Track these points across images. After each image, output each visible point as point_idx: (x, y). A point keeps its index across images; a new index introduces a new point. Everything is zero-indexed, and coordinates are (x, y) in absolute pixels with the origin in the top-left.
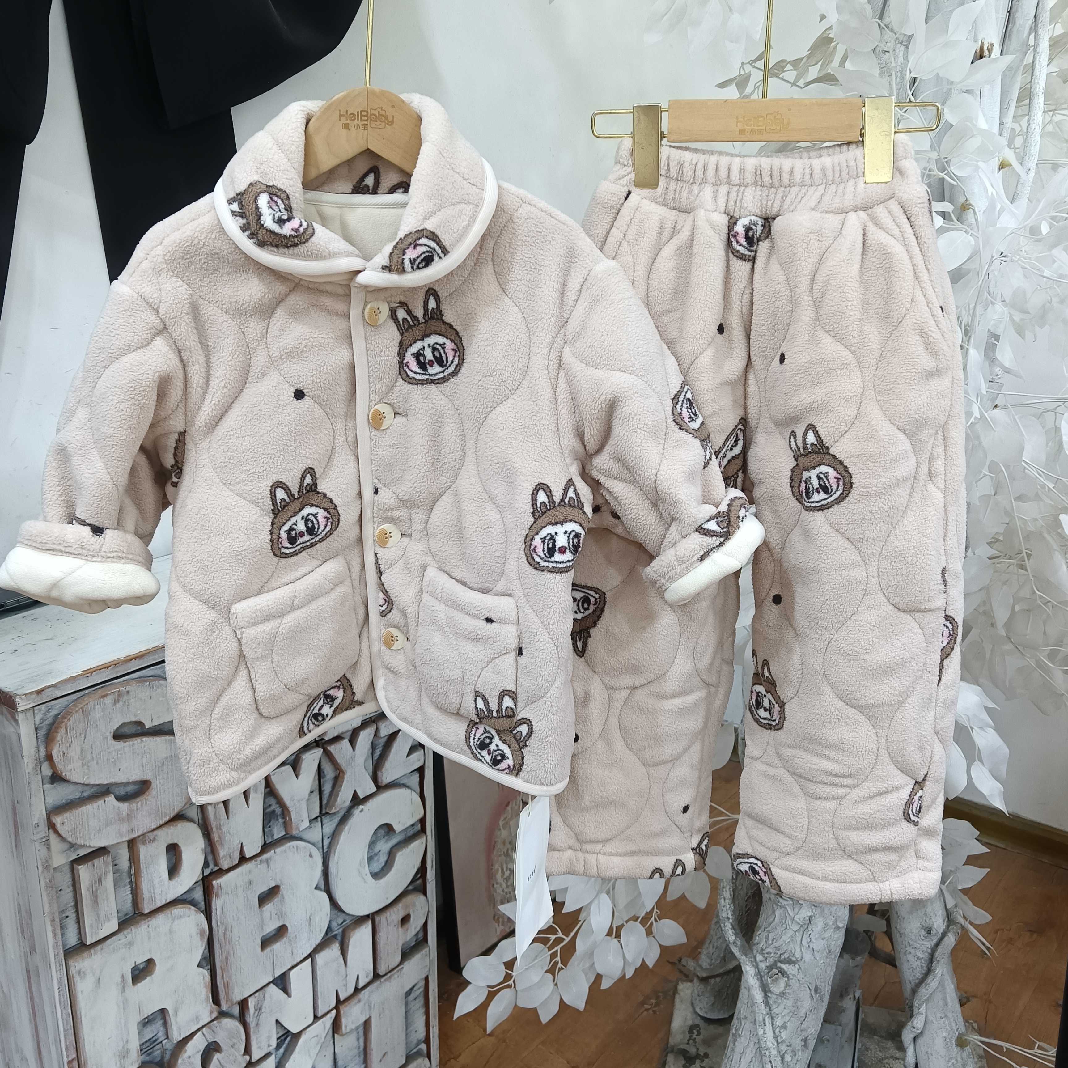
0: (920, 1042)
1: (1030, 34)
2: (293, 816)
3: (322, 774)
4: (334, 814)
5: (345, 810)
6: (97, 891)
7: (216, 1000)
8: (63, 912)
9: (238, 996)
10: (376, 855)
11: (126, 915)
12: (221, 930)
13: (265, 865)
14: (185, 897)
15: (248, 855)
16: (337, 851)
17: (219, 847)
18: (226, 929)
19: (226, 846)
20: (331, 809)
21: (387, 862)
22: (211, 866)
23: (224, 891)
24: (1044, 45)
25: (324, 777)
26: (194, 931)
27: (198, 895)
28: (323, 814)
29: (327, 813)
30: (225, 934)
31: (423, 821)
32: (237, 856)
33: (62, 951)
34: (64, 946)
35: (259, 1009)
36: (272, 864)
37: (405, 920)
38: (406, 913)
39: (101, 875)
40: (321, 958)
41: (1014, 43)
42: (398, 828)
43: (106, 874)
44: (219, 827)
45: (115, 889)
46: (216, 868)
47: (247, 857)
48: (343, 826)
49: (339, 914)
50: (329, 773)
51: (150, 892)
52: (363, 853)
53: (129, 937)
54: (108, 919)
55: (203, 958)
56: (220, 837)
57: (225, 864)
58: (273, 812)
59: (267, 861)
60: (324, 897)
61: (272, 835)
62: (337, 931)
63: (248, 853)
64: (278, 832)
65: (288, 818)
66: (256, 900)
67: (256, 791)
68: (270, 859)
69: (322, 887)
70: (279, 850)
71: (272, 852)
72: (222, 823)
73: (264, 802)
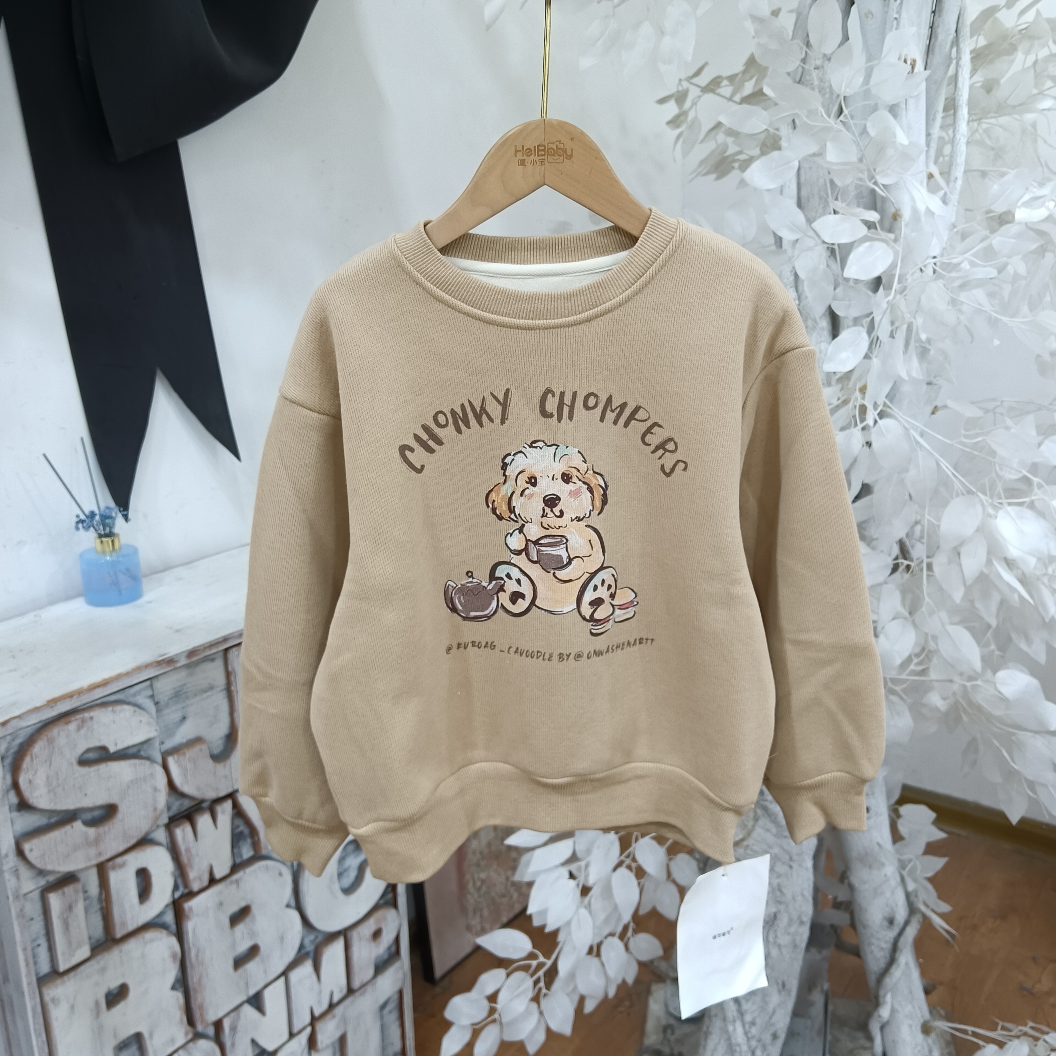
0: (887, 1030)
1: (952, 48)
6: (68, 918)
7: (191, 1022)
8: (34, 940)
9: (212, 1016)
10: (345, 871)
11: (98, 941)
12: (193, 953)
13: (235, 885)
14: (156, 920)
15: (218, 876)
17: (188, 870)
18: (198, 951)
19: (195, 869)
21: (356, 878)
22: (182, 888)
23: (195, 913)
24: (966, 58)
26: (166, 954)
27: (169, 918)
30: (197, 956)
32: (206, 877)
33: (34, 980)
34: (37, 974)
35: (234, 1029)
36: (242, 885)
37: (377, 934)
38: (378, 927)
39: (72, 902)
40: (294, 976)
41: (937, 58)
43: (76, 901)
44: (188, 850)
45: (86, 915)
46: (186, 891)
47: (217, 878)
49: (311, 931)
51: (121, 917)
52: (333, 868)
53: (102, 963)
54: (80, 946)
55: (177, 981)
56: (189, 860)
57: (196, 887)
58: (241, 833)
59: (237, 882)
60: (295, 915)
61: (241, 856)
62: (310, 948)
63: (218, 874)
64: (247, 852)
65: (256, 838)
66: (227, 922)
67: (223, 812)
68: (240, 879)
69: (293, 905)
70: (248, 870)
71: (242, 872)
72: (191, 845)
73: (232, 824)
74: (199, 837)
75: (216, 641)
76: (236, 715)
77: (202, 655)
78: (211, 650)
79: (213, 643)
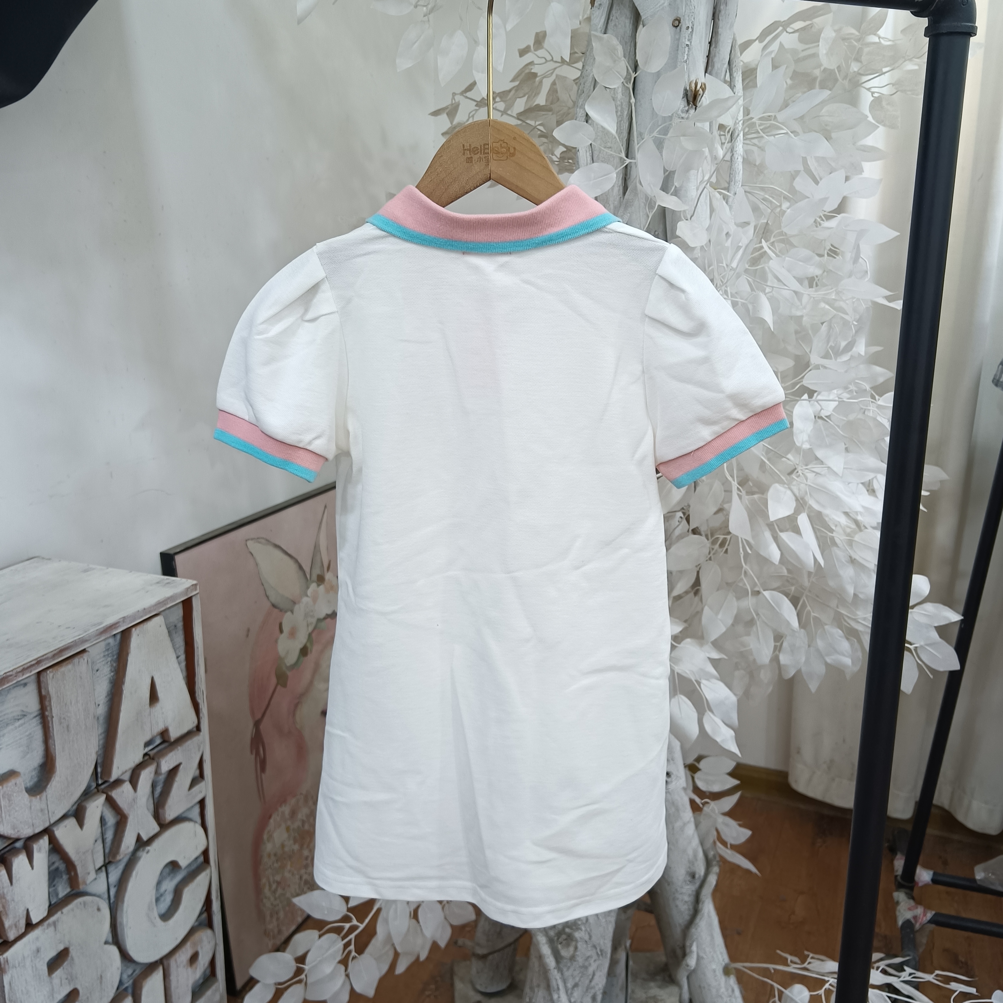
0: (693, 978)
2: (79, 869)
3: (104, 822)
4: (119, 861)
5: (130, 855)
10: (162, 895)
13: (52, 929)
15: (35, 920)
17: (4, 918)
19: (11, 916)
20: (116, 855)
21: (174, 900)
23: (11, 965)
25: (107, 824)
28: (108, 863)
29: (112, 861)
31: (206, 852)
32: (23, 923)
36: (60, 926)
37: (194, 958)
38: (195, 951)
42: (183, 863)
44: (3, 896)
47: (34, 923)
48: (130, 872)
49: (130, 964)
50: (111, 818)
52: (151, 895)
56: (4, 907)
57: (11, 936)
58: (57, 869)
59: (54, 924)
60: (114, 950)
61: (57, 895)
62: (128, 983)
63: (35, 919)
64: (63, 890)
65: (73, 874)
66: (45, 968)
67: (40, 850)
68: (58, 920)
69: (110, 940)
70: (65, 910)
71: (59, 913)
72: (5, 891)
73: (49, 861)
74: (14, 881)
75: (29, 665)
76: (51, 741)
77: (15, 682)
78: (23, 675)
79: (26, 666)
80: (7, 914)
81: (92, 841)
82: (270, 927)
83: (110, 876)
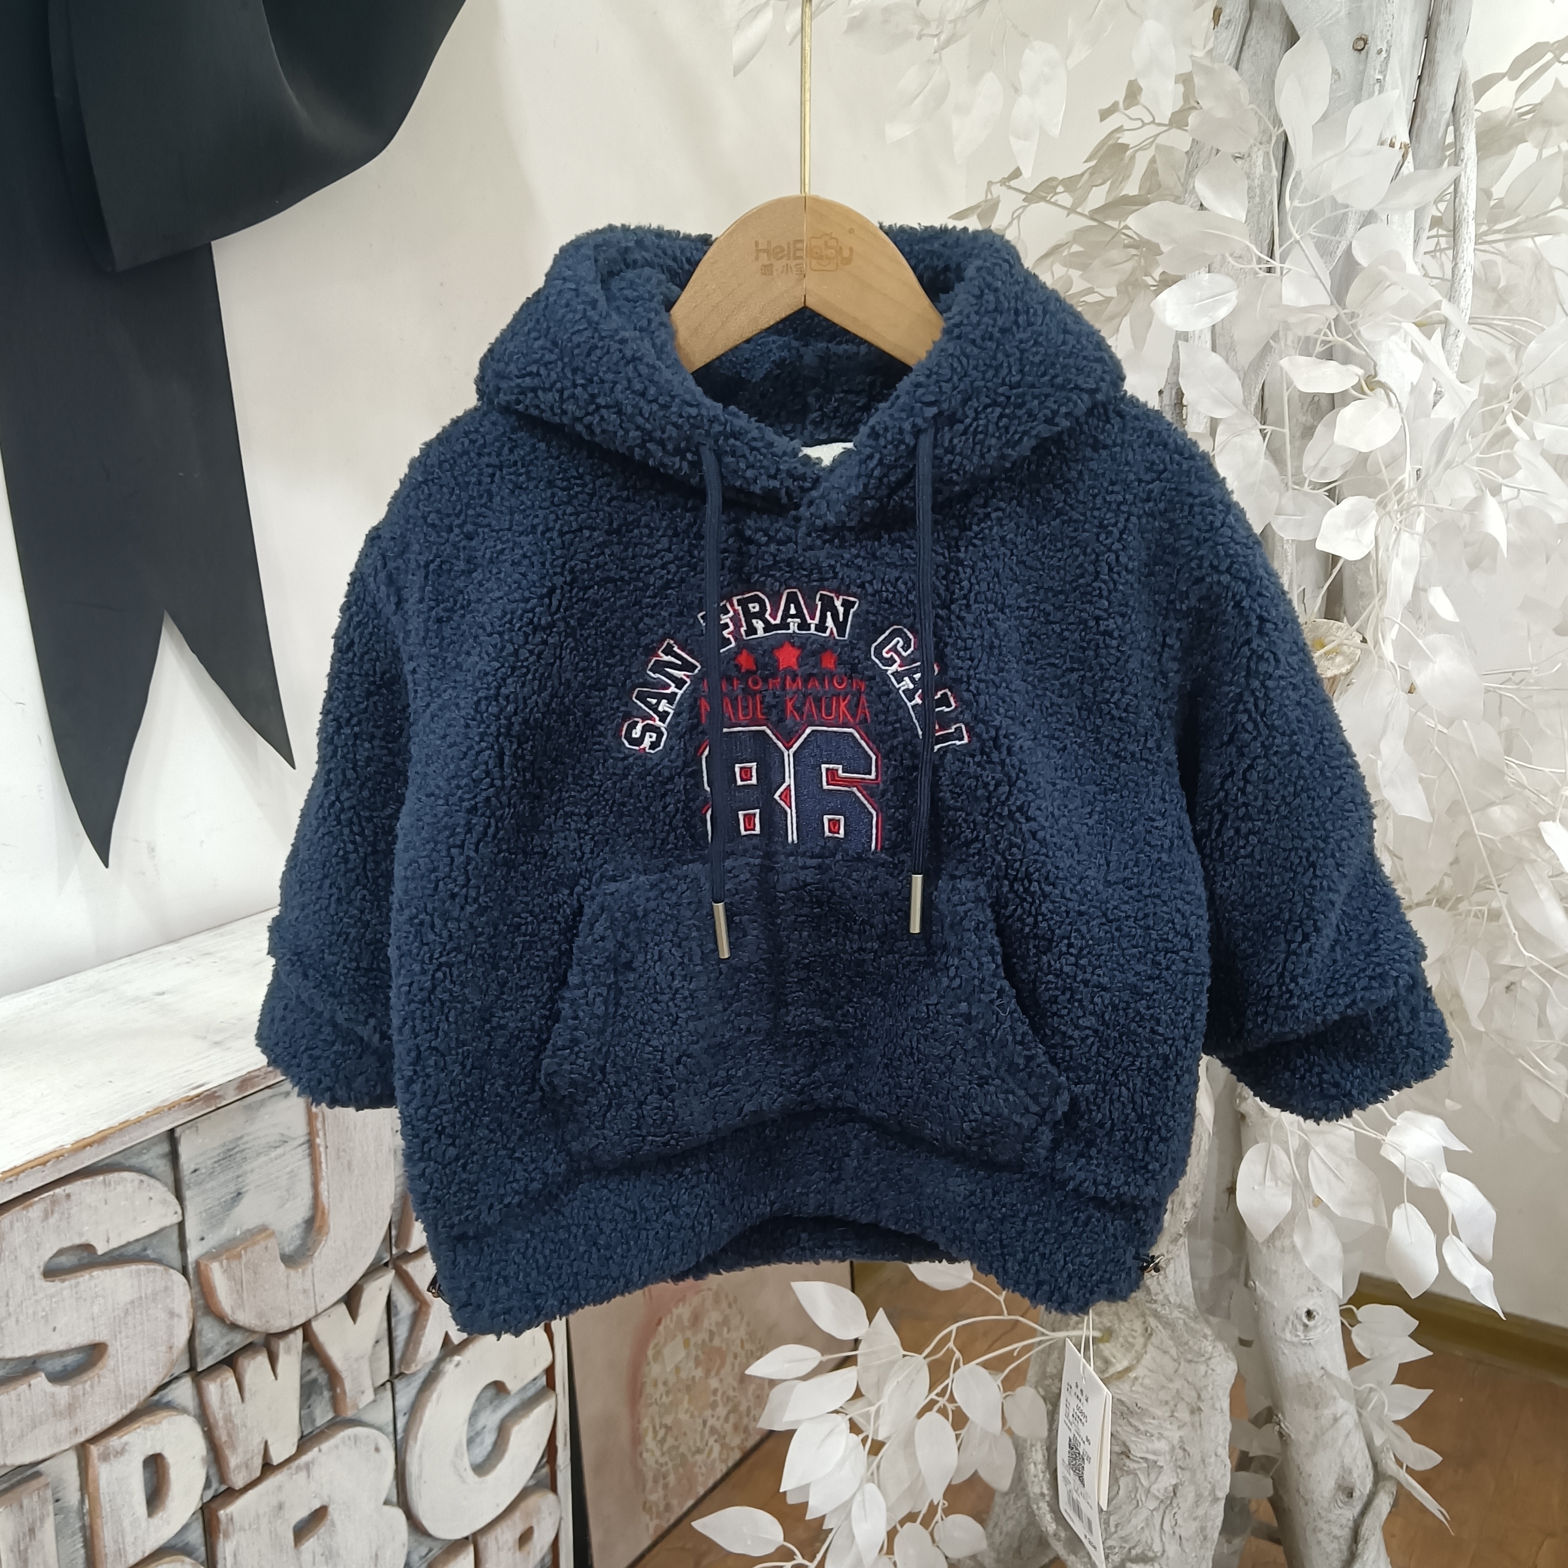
2: (348, 1385)
3: (393, 1312)
4: (414, 1374)
5: (431, 1366)
6: (26, 1550)
10: (478, 1434)
13: (303, 1474)
14: (176, 1541)
15: (276, 1460)
16: (420, 1435)
17: (228, 1452)
19: (240, 1450)
20: (408, 1366)
21: (495, 1444)
22: (215, 1485)
23: (237, 1526)
24: (1471, 148)
25: (397, 1314)
27: (196, 1536)
28: (395, 1376)
29: (401, 1374)
31: (550, 1372)
32: (257, 1463)
36: (315, 1471)
37: (525, 1538)
38: (527, 1526)
39: (34, 1522)
42: (513, 1386)
43: (42, 1519)
44: (228, 1419)
45: (57, 1541)
46: (223, 1488)
47: (275, 1463)
48: (427, 1393)
49: (422, 1539)
50: (405, 1306)
51: (116, 1542)
52: (462, 1433)
56: (229, 1435)
58: (315, 1381)
59: (307, 1467)
60: (398, 1515)
61: (313, 1421)
63: (276, 1458)
64: (322, 1415)
65: (339, 1390)
66: (290, 1534)
67: (288, 1351)
68: (313, 1462)
69: (395, 1499)
70: (326, 1446)
71: (316, 1449)
72: (233, 1410)
73: (302, 1367)
74: (247, 1395)
76: (321, 1186)
77: (262, 1085)
80: (233, 1447)
81: (371, 1342)
82: (653, 1497)
83: (397, 1397)
